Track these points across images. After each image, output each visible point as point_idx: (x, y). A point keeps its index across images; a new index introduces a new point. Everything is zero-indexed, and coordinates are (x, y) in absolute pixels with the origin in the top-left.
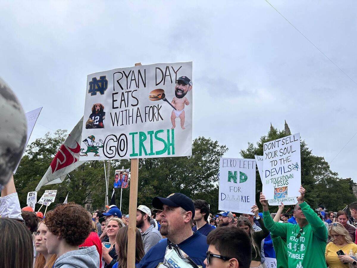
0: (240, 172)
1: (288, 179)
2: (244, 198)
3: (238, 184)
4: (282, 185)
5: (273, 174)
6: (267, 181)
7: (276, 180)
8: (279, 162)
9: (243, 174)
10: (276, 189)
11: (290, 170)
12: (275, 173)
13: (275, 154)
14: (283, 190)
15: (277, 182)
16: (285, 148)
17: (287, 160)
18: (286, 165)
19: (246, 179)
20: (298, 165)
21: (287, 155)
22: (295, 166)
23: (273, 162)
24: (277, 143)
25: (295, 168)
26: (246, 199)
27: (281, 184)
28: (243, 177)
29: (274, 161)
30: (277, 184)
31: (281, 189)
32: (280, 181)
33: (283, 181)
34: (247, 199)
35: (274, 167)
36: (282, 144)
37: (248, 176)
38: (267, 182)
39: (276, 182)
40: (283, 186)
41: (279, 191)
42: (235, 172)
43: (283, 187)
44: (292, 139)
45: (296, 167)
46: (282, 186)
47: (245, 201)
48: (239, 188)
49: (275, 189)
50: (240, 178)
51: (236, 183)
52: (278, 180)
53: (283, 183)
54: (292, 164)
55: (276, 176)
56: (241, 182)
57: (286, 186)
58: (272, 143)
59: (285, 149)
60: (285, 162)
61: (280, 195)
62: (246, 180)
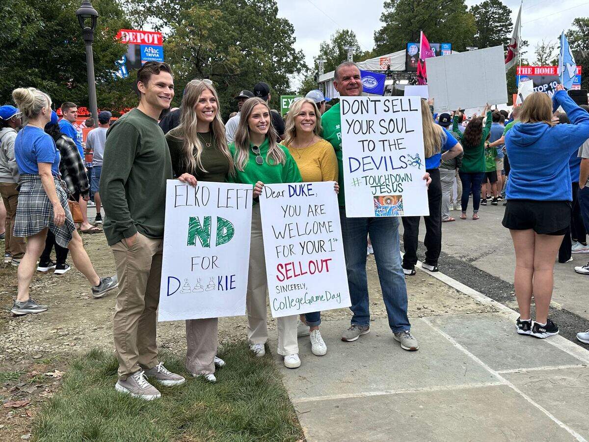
0: (218, 218)
1: (401, 182)
2: (223, 283)
3: (213, 249)
4: (389, 191)
5: (366, 167)
6: (356, 180)
7: (374, 180)
8: (379, 145)
9: (224, 222)
10: (377, 198)
11: (404, 166)
12: (372, 166)
13: (369, 128)
14: (393, 202)
15: (379, 184)
16: (391, 120)
17: (397, 144)
18: (395, 154)
19: (230, 235)
20: (419, 159)
21: (396, 135)
22: (414, 161)
23: (366, 143)
24: (371, 105)
25: (414, 164)
26: (227, 283)
27: (386, 189)
28: (225, 231)
29: (368, 142)
30: (378, 188)
31: (389, 199)
32: (385, 184)
33: (391, 184)
34: (231, 282)
35: (367, 153)
36: (385, 111)
37: (235, 229)
38: (356, 182)
39: (375, 185)
40: (393, 194)
41: (384, 202)
42: (207, 219)
43: (393, 196)
44: (406, 106)
45: (417, 162)
46: (391, 194)
47: (224, 288)
48: (215, 258)
49: (375, 197)
50: (218, 234)
51: (208, 246)
52: (379, 180)
53: (391, 188)
54: (409, 155)
55: (375, 173)
56: (219, 244)
57: (397, 193)
58: (362, 101)
59: (392, 122)
60: (393, 147)
61: (388, 210)
62: (231, 237)
